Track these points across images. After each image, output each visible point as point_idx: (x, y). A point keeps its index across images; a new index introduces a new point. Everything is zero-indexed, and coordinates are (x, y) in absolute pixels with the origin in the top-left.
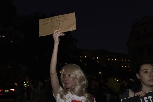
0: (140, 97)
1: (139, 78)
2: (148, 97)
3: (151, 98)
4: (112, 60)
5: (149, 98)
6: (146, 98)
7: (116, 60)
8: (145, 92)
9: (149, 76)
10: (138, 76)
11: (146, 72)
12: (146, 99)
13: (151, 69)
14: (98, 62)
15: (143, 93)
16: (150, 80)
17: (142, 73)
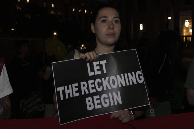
0: (87, 60)
1: (94, 32)
2: (100, 62)
3: (105, 64)
4: (80, 11)
5: (101, 64)
6: (97, 63)
7: (86, 11)
8: (97, 54)
9: (108, 28)
10: (93, 28)
11: (104, 21)
12: (97, 65)
13: (112, 17)
14: (52, 14)
15: (94, 56)
16: (107, 35)
17: (98, 22)
